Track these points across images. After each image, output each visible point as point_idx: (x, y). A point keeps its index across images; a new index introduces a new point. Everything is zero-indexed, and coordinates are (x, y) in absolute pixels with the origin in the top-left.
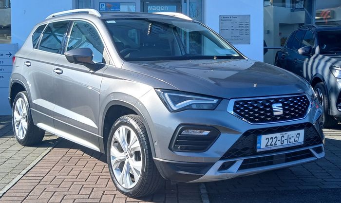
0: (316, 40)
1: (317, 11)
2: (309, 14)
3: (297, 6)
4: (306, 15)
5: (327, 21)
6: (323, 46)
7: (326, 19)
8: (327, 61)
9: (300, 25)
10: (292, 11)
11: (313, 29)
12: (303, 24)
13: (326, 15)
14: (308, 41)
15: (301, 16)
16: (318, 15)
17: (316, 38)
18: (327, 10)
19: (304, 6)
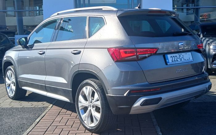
0: (200, 30)
1: (201, 14)
2: (196, 16)
3: (190, 12)
4: (195, 17)
5: (205, 19)
6: (204, 33)
7: (205, 18)
8: (208, 41)
9: (192, 22)
10: (187, 14)
11: (199, 24)
12: (193, 22)
13: (205, 16)
14: (196, 30)
15: (192, 17)
16: (201, 16)
17: (200, 29)
18: (206, 13)
19: (193, 12)
